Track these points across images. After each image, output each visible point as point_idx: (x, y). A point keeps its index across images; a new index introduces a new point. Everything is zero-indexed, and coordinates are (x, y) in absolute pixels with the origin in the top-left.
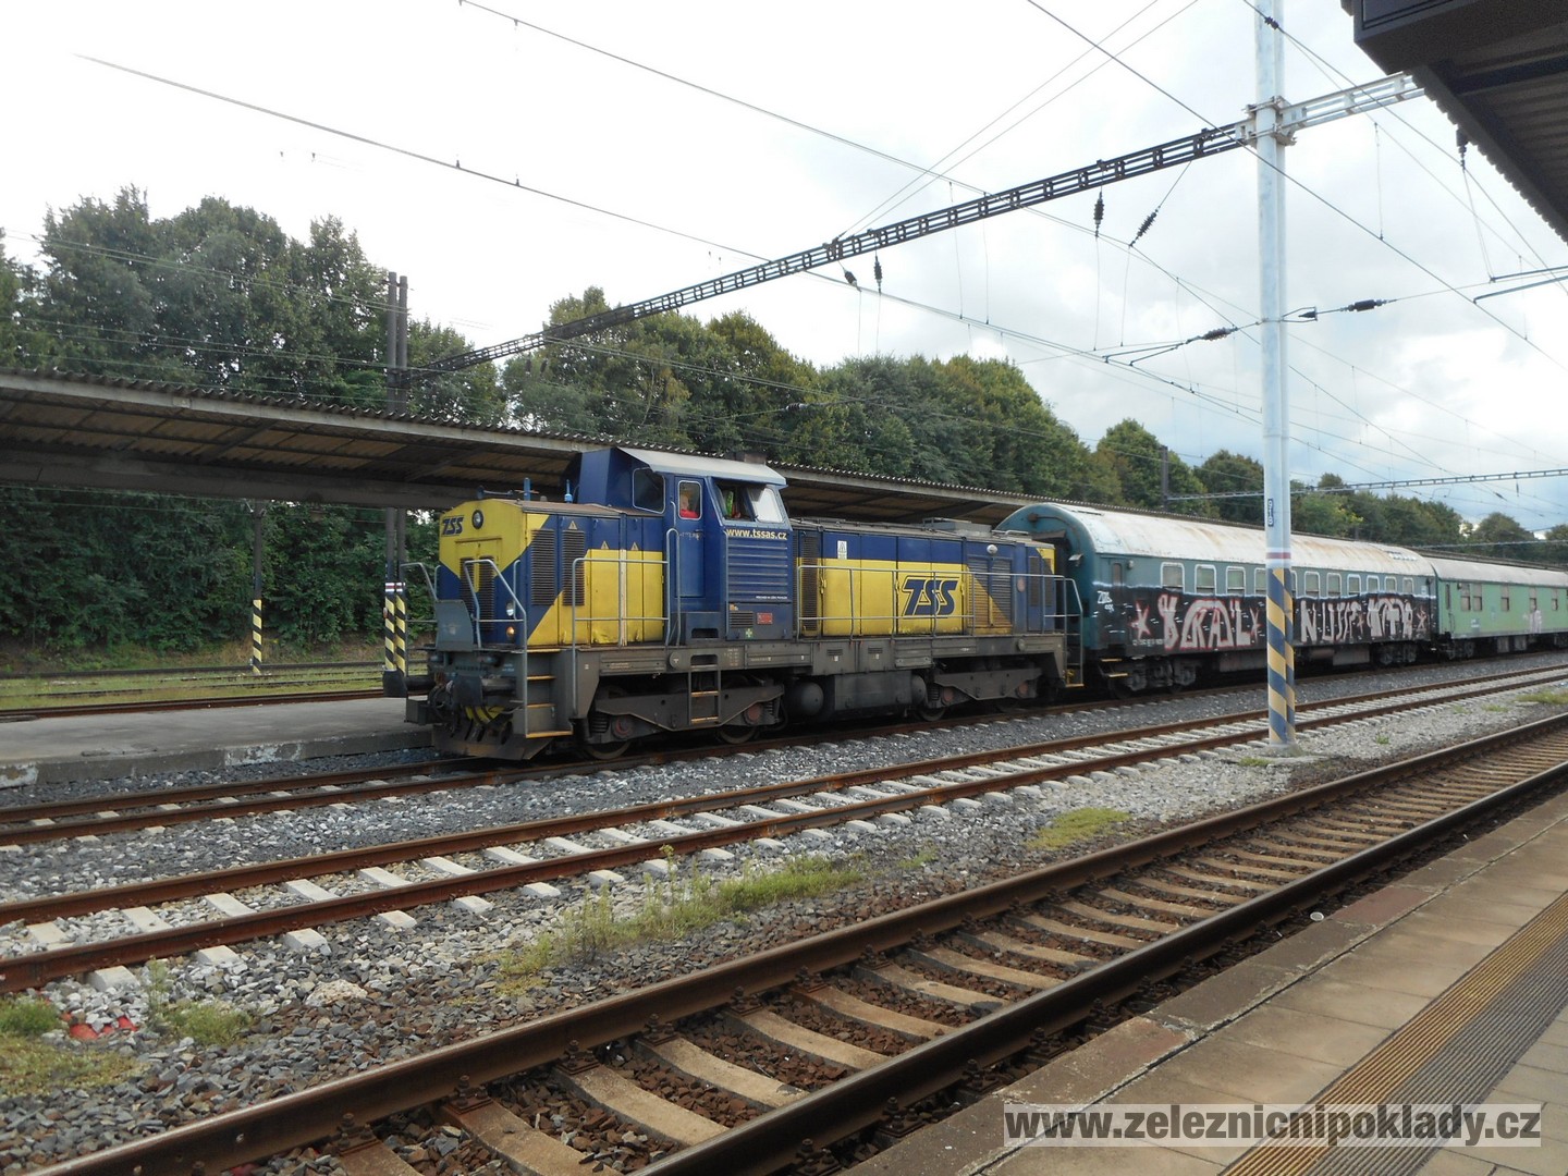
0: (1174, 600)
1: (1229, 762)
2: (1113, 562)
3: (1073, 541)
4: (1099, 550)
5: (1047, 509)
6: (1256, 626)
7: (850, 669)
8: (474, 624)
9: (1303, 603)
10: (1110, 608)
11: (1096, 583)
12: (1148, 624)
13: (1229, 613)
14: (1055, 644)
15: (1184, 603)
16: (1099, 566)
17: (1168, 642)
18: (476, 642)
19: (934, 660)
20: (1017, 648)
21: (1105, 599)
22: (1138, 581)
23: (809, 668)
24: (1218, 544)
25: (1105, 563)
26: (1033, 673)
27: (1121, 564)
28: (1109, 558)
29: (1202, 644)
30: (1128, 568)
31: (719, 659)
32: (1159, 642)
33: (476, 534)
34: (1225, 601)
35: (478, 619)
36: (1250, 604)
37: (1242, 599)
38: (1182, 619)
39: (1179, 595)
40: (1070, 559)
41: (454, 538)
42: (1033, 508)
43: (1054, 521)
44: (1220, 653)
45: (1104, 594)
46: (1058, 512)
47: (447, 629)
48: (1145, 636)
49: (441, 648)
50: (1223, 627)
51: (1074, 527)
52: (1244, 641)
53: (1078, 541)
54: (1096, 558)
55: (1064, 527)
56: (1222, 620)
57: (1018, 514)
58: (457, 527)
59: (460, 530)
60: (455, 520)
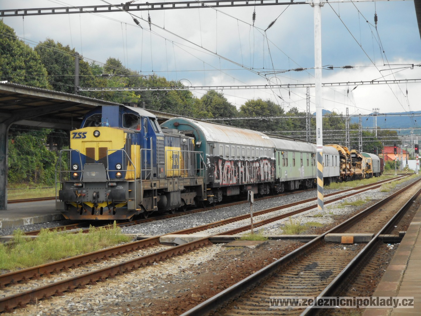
0: (221, 161)
1: (309, 217)
2: (211, 145)
3: (196, 136)
4: (208, 140)
5: (183, 120)
6: (237, 174)
7: (173, 190)
8: (106, 172)
9: (247, 163)
10: (209, 165)
11: (207, 155)
12: (217, 172)
13: (232, 168)
14: (200, 182)
15: (224, 161)
16: (208, 148)
17: (220, 181)
18: (107, 178)
21: (209, 162)
22: (217, 154)
23: (166, 189)
25: (208, 144)
27: (212, 145)
28: (210, 143)
29: (227, 183)
30: (214, 148)
33: (96, 139)
34: (230, 161)
35: (108, 170)
36: (235, 163)
37: (234, 161)
38: (223, 171)
39: (222, 159)
40: (197, 143)
41: (81, 140)
42: (175, 120)
43: (187, 126)
44: (230, 186)
45: (208, 159)
46: (188, 122)
47: (89, 174)
48: (217, 179)
49: (84, 181)
50: (231, 174)
51: (196, 129)
52: (234, 181)
53: (199, 136)
54: (207, 143)
55: (192, 129)
56: (230, 172)
57: (168, 122)
58: (82, 136)
59: (85, 137)
60: (81, 133)
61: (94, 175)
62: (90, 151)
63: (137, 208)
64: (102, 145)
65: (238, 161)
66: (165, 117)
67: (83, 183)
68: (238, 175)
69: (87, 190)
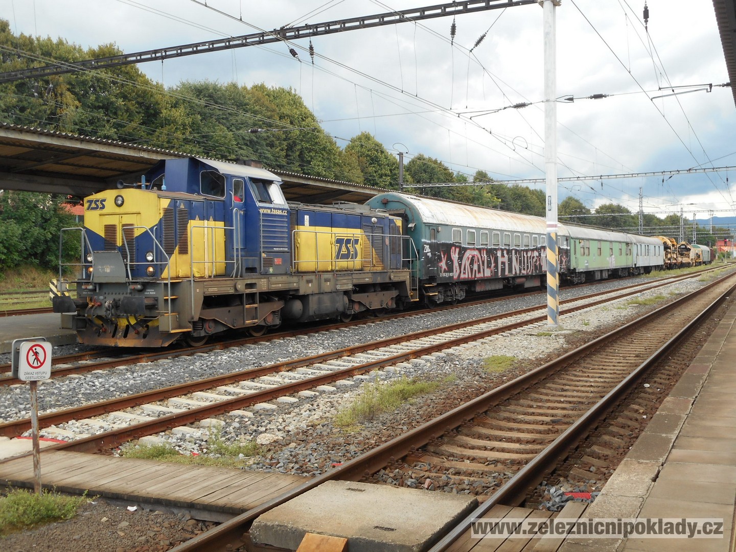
0: (457, 250)
1: (531, 335)
2: (431, 228)
3: (410, 216)
4: (425, 221)
5: (393, 196)
6: (493, 265)
7: (317, 291)
8: (126, 265)
9: (513, 251)
10: (429, 254)
11: (423, 240)
12: (447, 264)
13: (482, 257)
14: (404, 276)
15: (462, 251)
16: (426, 231)
17: (455, 274)
18: (127, 276)
19: (355, 285)
20: (390, 279)
21: (427, 249)
22: (443, 239)
23: (297, 290)
24: (475, 217)
25: (427, 228)
26: (394, 293)
27: (434, 229)
28: (429, 225)
29: (470, 276)
30: (438, 232)
31: (257, 285)
32: (451, 274)
33: (118, 210)
34: (480, 250)
35: (129, 263)
36: (490, 252)
37: (487, 249)
38: (461, 261)
39: (460, 247)
40: (410, 226)
41: (98, 212)
42: (383, 196)
43: (398, 203)
44: (477, 280)
45: (427, 247)
46: (400, 198)
47: (102, 269)
48: (445, 271)
49: (96, 281)
50: (479, 266)
51: (410, 207)
52: (488, 273)
53: (413, 216)
54: (423, 225)
55: (404, 207)
56: (478, 261)
57: (375, 199)
58: (100, 206)
59: (103, 207)
60: (98, 201)
61: (108, 270)
62: (110, 229)
63: (172, 329)
64: (127, 220)
65: (496, 250)
66: (372, 192)
67: (95, 283)
68: (496, 266)
69: (105, 295)
